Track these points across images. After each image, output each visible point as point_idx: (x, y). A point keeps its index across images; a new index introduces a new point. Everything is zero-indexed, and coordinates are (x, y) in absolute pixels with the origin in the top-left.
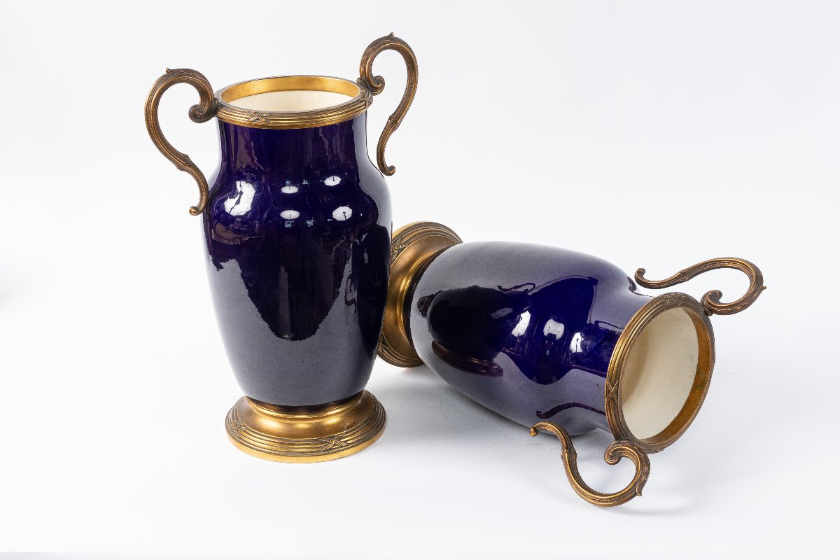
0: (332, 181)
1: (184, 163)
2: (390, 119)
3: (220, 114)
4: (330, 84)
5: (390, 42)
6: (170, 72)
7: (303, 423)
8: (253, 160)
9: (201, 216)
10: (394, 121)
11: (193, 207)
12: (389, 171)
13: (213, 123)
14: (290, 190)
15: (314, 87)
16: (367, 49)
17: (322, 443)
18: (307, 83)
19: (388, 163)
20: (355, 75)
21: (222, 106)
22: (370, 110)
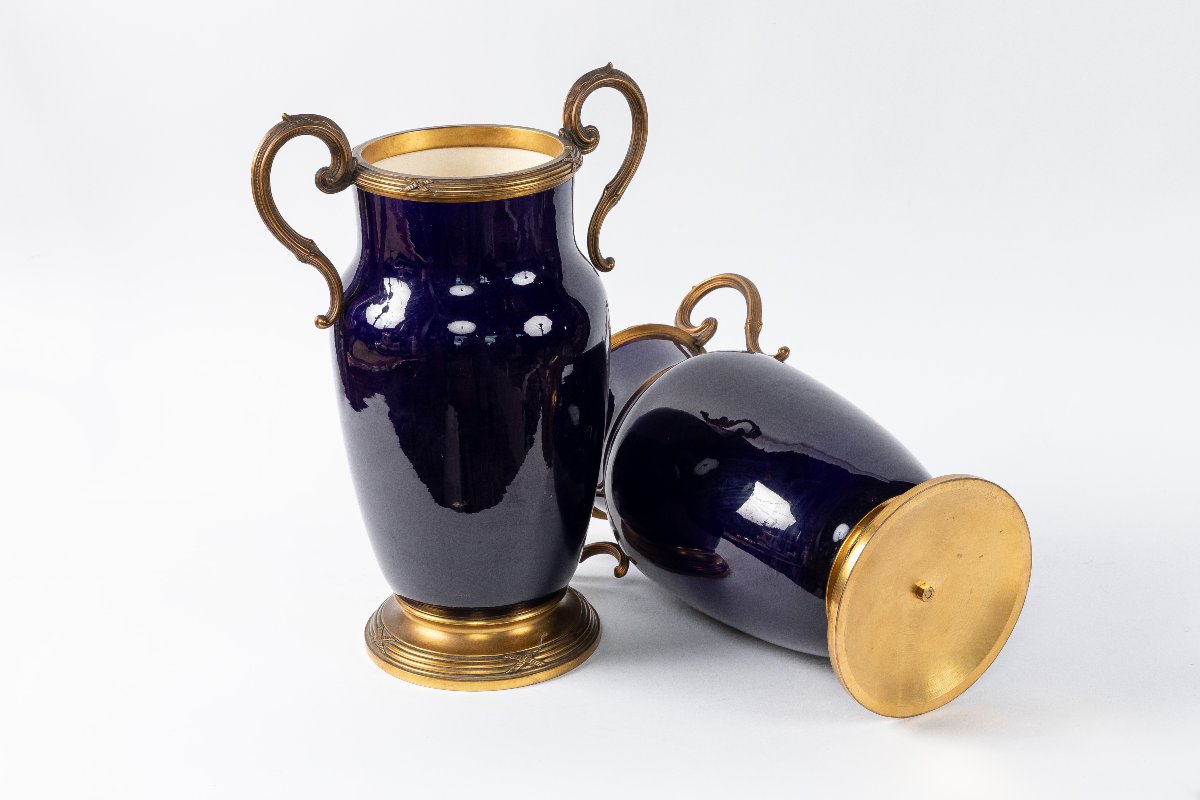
0: (524, 279)
1: (307, 251)
2: (607, 188)
3: (361, 181)
4: (521, 137)
5: (607, 76)
6: (288, 119)
7: (479, 633)
8: (408, 246)
9: (331, 329)
10: (613, 193)
11: (321, 317)
12: (605, 265)
13: (349, 196)
14: (461, 290)
15: (497, 142)
16: (574, 86)
17: (506, 662)
18: (486, 136)
19: (604, 254)
20: (556, 125)
21: (363, 169)
22: (578, 175)
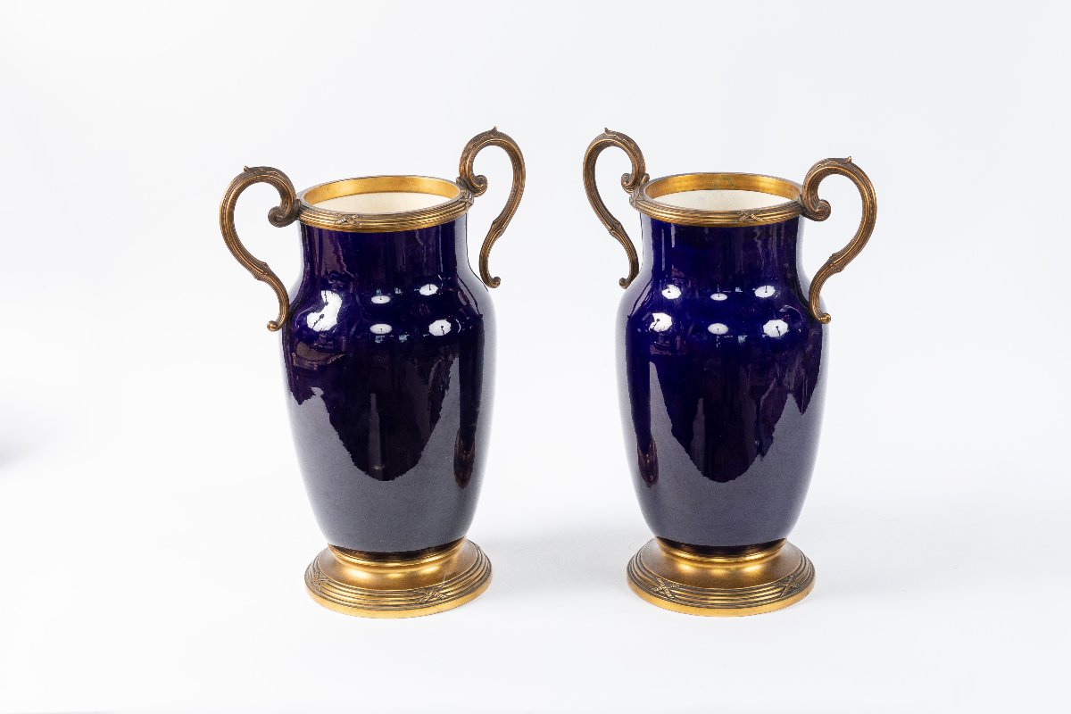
0: (428, 290)
1: (262, 271)
2: (494, 223)
3: (303, 217)
4: (426, 185)
5: (492, 137)
6: (247, 170)
7: (395, 572)
8: (342, 267)
9: (280, 332)
10: (499, 226)
11: (272, 322)
12: (495, 282)
13: (295, 227)
14: (380, 300)
15: (408, 188)
16: (467, 145)
17: (416, 595)
18: (400, 184)
19: (493, 273)
20: (454, 175)
21: (305, 208)
22: (471, 211)
